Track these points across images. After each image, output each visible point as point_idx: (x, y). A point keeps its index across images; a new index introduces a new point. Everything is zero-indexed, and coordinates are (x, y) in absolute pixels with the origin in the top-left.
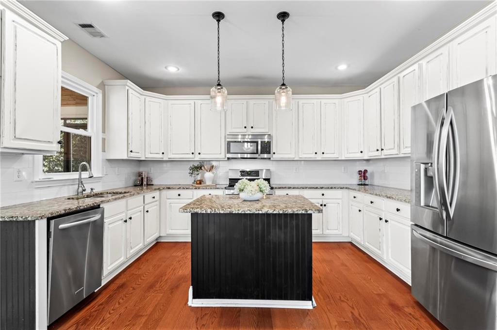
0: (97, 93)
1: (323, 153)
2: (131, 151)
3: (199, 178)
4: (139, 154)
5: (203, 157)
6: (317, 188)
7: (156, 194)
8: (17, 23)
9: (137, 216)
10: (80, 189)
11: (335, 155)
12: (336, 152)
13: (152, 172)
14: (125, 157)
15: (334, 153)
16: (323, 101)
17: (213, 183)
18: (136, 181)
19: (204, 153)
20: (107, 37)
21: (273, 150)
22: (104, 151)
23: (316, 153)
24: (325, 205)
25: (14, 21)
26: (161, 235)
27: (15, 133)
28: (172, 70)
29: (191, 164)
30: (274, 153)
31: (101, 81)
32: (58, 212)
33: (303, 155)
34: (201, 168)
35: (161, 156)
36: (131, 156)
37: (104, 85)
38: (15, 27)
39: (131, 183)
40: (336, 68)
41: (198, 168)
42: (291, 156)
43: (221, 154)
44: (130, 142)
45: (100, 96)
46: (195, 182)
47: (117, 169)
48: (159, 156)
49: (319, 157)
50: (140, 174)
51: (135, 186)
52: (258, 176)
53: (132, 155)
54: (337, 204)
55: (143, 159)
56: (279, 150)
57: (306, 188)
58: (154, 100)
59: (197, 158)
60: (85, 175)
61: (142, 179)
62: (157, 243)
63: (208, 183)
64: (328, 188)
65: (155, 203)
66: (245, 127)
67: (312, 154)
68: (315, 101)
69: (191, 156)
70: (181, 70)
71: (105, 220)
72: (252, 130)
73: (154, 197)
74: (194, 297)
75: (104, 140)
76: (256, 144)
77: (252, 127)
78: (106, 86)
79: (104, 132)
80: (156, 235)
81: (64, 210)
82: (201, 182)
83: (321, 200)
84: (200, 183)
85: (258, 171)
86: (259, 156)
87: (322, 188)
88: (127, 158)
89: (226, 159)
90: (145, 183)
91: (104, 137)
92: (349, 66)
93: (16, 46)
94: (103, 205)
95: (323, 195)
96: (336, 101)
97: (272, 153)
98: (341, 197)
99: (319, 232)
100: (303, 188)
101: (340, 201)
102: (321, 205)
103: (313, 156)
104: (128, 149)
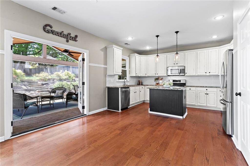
1: (210, 73)
3: (158, 82)
5: (159, 75)
6: (204, 87)
7: (143, 87)
9: (138, 92)
10: (125, 84)
11: (216, 73)
13: (143, 80)
14: (135, 76)
15: (216, 72)
18: (138, 83)
21: (186, 72)
22: (129, 74)
23: (206, 73)
24: (208, 94)
26: (145, 100)
28: (148, 48)
29: (155, 78)
30: (186, 73)
31: (129, 55)
35: (145, 75)
39: (136, 84)
40: (212, 37)
41: (157, 79)
42: (194, 74)
43: (165, 74)
44: (136, 71)
45: (129, 59)
46: (156, 84)
48: (144, 75)
49: (208, 74)
50: (139, 81)
51: (138, 84)
52: (180, 82)
53: (137, 75)
54: (214, 94)
55: (140, 76)
56: (189, 72)
57: (199, 87)
58: (143, 57)
59: (157, 75)
60: (126, 80)
61: (140, 82)
62: (144, 102)
63: (160, 84)
64: (209, 87)
65: (143, 90)
66: (174, 64)
67: (204, 73)
68: (205, 51)
69: (155, 75)
70: (151, 48)
71: (130, 91)
72: (177, 65)
74: (150, 111)
75: (129, 71)
76: (178, 70)
77: (177, 64)
79: (129, 69)
80: (143, 99)
83: (206, 92)
84: (158, 84)
85: (180, 80)
86: (179, 74)
87: (206, 87)
89: (167, 76)
90: (141, 84)
92: (218, 36)
94: (130, 87)
95: (207, 90)
96: (217, 50)
97: (185, 73)
98: (216, 91)
99: (205, 105)
100: (197, 87)
101: (216, 93)
102: (206, 94)
103: (205, 74)
104: (135, 73)
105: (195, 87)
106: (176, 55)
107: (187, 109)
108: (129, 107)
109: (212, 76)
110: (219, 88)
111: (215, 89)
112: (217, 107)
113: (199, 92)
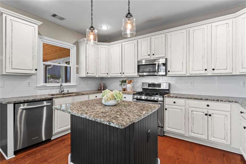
0: (73, 47)
1: (213, 69)
2: (88, 73)
3: (124, 87)
4: (94, 74)
5: (125, 75)
6: (201, 99)
8: (13, 20)
10: (60, 91)
11: (228, 70)
12: (228, 68)
13: (107, 83)
14: (85, 76)
15: (226, 69)
16: (214, 24)
17: (131, 91)
19: (126, 73)
20: (66, 19)
21: (169, 68)
22: (77, 73)
23: (206, 70)
24: (210, 115)
25: (11, 20)
27: (12, 67)
29: (121, 80)
30: (169, 71)
31: (76, 41)
32: (19, 101)
33: (193, 72)
34: (125, 82)
35: (106, 75)
36: (88, 75)
37: (78, 43)
38: (12, 22)
42: (183, 73)
43: (135, 73)
44: (87, 68)
47: (86, 82)
49: (210, 73)
51: (98, 90)
52: (160, 87)
54: (224, 116)
55: (97, 77)
57: (191, 98)
59: (123, 76)
61: (101, 87)
63: (128, 91)
64: (214, 100)
66: (149, 55)
67: (203, 70)
68: (205, 26)
69: (120, 75)
73: (96, 97)
74: (71, 162)
77: (153, 55)
78: (79, 43)
81: (24, 100)
82: (124, 90)
83: (207, 110)
85: (160, 84)
86: (157, 73)
87: (207, 100)
88: (86, 76)
89: (138, 76)
91: (78, 67)
93: (12, 30)
94: (53, 100)
95: (208, 106)
96: (230, 21)
97: (167, 71)
98: (230, 110)
99: (204, 137)
100: (188, 98)
101: (228, 114)
102: (206, 115)
103: (204, 72)
104: (86, 71)
105: (183, 98)
106: (127, 19)
107: (158, 159)
108: (52, 139)
109: (216, 78)
110: (236, 103)
111: (227, 106)
112: (231, 146)
113: (193, 109)
